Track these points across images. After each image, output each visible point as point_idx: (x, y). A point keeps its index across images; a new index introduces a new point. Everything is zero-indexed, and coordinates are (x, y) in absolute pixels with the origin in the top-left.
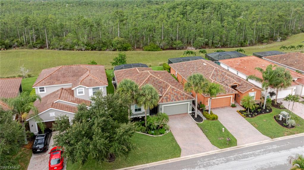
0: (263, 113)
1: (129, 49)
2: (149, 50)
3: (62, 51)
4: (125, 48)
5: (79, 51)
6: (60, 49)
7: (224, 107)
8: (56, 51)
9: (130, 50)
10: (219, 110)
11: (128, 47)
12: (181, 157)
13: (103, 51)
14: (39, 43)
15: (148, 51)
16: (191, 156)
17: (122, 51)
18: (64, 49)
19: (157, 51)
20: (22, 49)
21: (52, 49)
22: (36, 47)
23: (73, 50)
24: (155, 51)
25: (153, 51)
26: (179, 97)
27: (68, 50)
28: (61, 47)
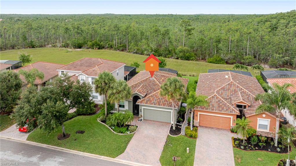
0: (269, 150)
1: (191, 59)
2: (211, 62)
3: (135, 55)
4: (187, 57)
5: (147, 55)
6: (134, 53)
7: (221, 129)
8: (132, 54)
9: (193, 60)
10: (210, 131)
11: (191, 57)
12: (115, 159)
13: (167, 58)
14: (122, 47)
15: (209, 63)
16: (124, 162)
17: (184, 60)
18: (136, 53)
19: (219, 64)
20: (109, 50)
21: (129, 52)
22: (119, 50)
23: (143, 54)
24: (216, 63)
25: (214, 63)
26: (161, 102)
27: (140, 54)
28: (135, 51)
